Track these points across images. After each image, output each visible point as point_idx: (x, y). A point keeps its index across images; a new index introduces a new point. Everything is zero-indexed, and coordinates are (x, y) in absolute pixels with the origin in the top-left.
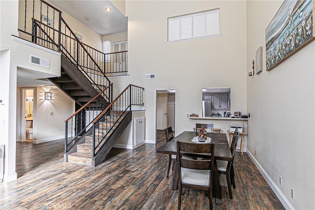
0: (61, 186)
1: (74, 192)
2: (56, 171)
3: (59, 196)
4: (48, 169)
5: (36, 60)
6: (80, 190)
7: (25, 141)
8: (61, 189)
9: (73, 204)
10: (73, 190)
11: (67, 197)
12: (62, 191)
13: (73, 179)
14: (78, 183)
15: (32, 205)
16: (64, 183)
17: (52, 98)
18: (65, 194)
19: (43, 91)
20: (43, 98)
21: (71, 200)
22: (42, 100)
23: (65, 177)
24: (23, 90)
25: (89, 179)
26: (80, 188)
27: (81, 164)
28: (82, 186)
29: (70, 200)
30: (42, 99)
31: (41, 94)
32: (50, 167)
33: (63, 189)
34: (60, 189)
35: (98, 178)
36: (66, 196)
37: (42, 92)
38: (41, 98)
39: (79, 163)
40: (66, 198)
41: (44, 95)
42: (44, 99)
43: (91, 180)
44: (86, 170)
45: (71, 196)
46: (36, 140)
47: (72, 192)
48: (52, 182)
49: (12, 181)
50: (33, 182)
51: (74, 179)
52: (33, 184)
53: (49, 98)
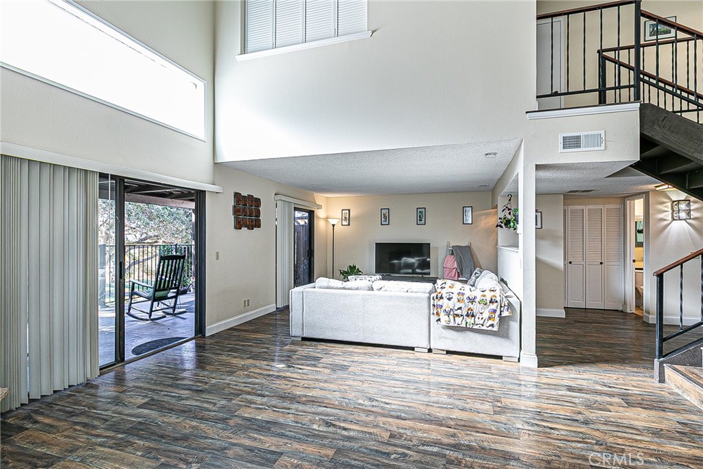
0: (580, 417)
1: (586, 443)
2: (610, 387)
3: (551, 428)
4: (600, 377)
5: (572, 142)
6: (602, 447)
7: (634, 311)
8: (573, 420)
9: (554, 458)
10: (589, 439)
11: (560, 440)
12: (569, 425)
13: (620, 421)
14: (619, 434)
15: (504, 412)
16: (593, 415)
17: (694, 214)
18: (563, 433)
19: (667, 200)
20: (668, 216)
21: (558, 449)
22: (665, 220)
23: (610, 407)
24: (628, 202)
25: (658, 444)
26: (608, 445)
27: (693, 403)
28: (618, 444)
29: (558, 447)
30: (665, 218)
31: (661, 207)
32: (610, 375)
33: (576, 424)
34: (568, 420)
35: (689, 459)
36: (562, 437)
37: (664, 203)
38: (661, 216)
39: (688, 398)
40: (557, 439)
41: (670, 210)
42: (670, 218)
43: (661, 449)
44: (686, 421)
45: (570, 443)
46: (649, 313)
47: (581, 440)
48: (576, 401)
49: (529, 366)
50: (549, 384)
51: (624, 421)
52: (546, 386)
53: (683, 215)
